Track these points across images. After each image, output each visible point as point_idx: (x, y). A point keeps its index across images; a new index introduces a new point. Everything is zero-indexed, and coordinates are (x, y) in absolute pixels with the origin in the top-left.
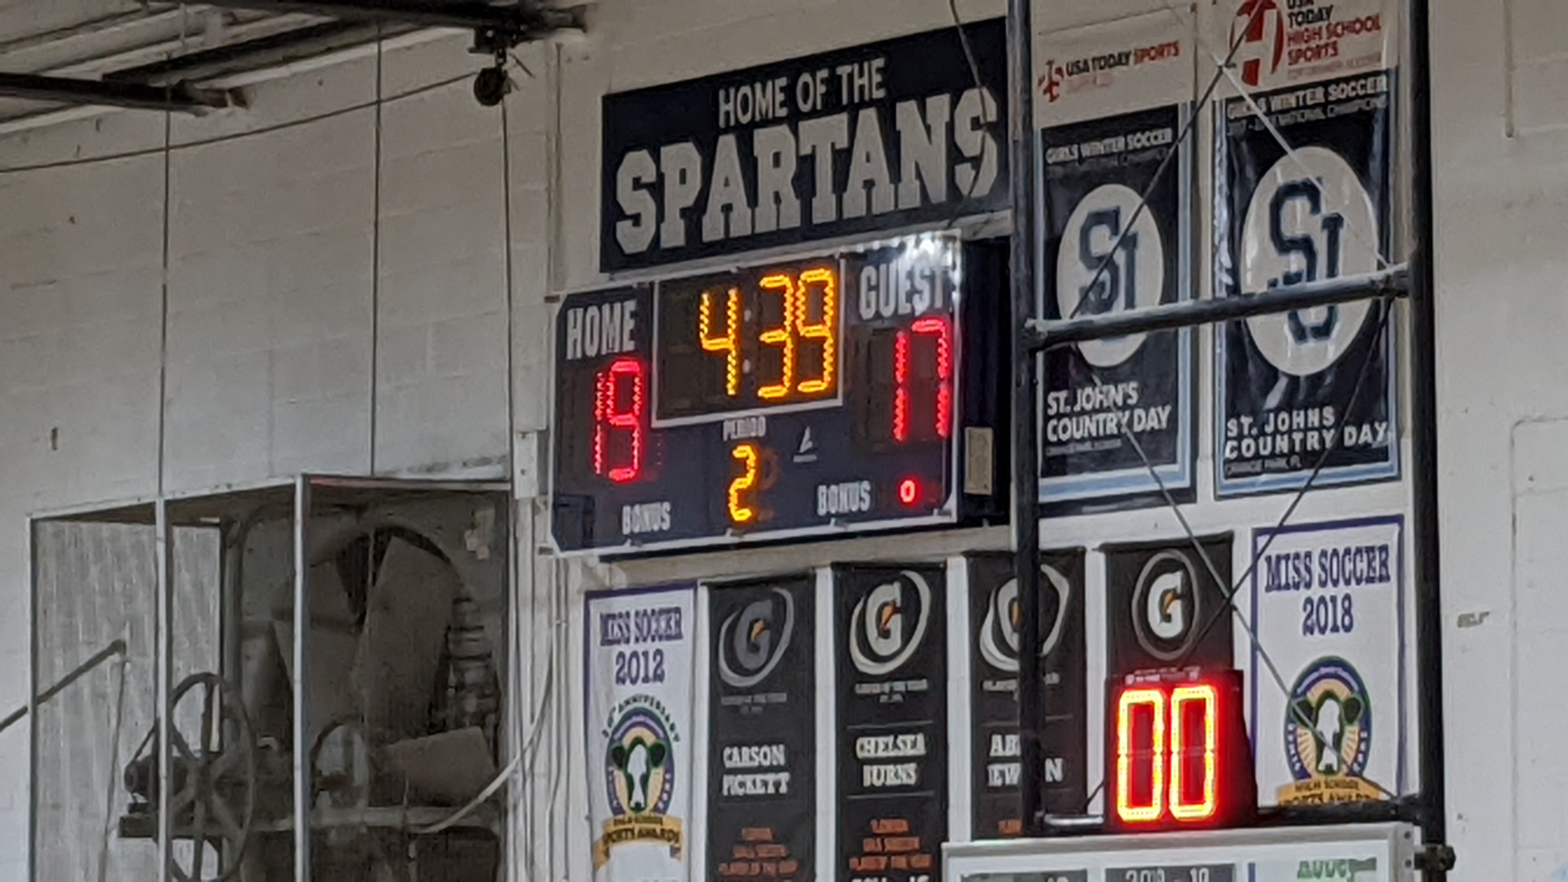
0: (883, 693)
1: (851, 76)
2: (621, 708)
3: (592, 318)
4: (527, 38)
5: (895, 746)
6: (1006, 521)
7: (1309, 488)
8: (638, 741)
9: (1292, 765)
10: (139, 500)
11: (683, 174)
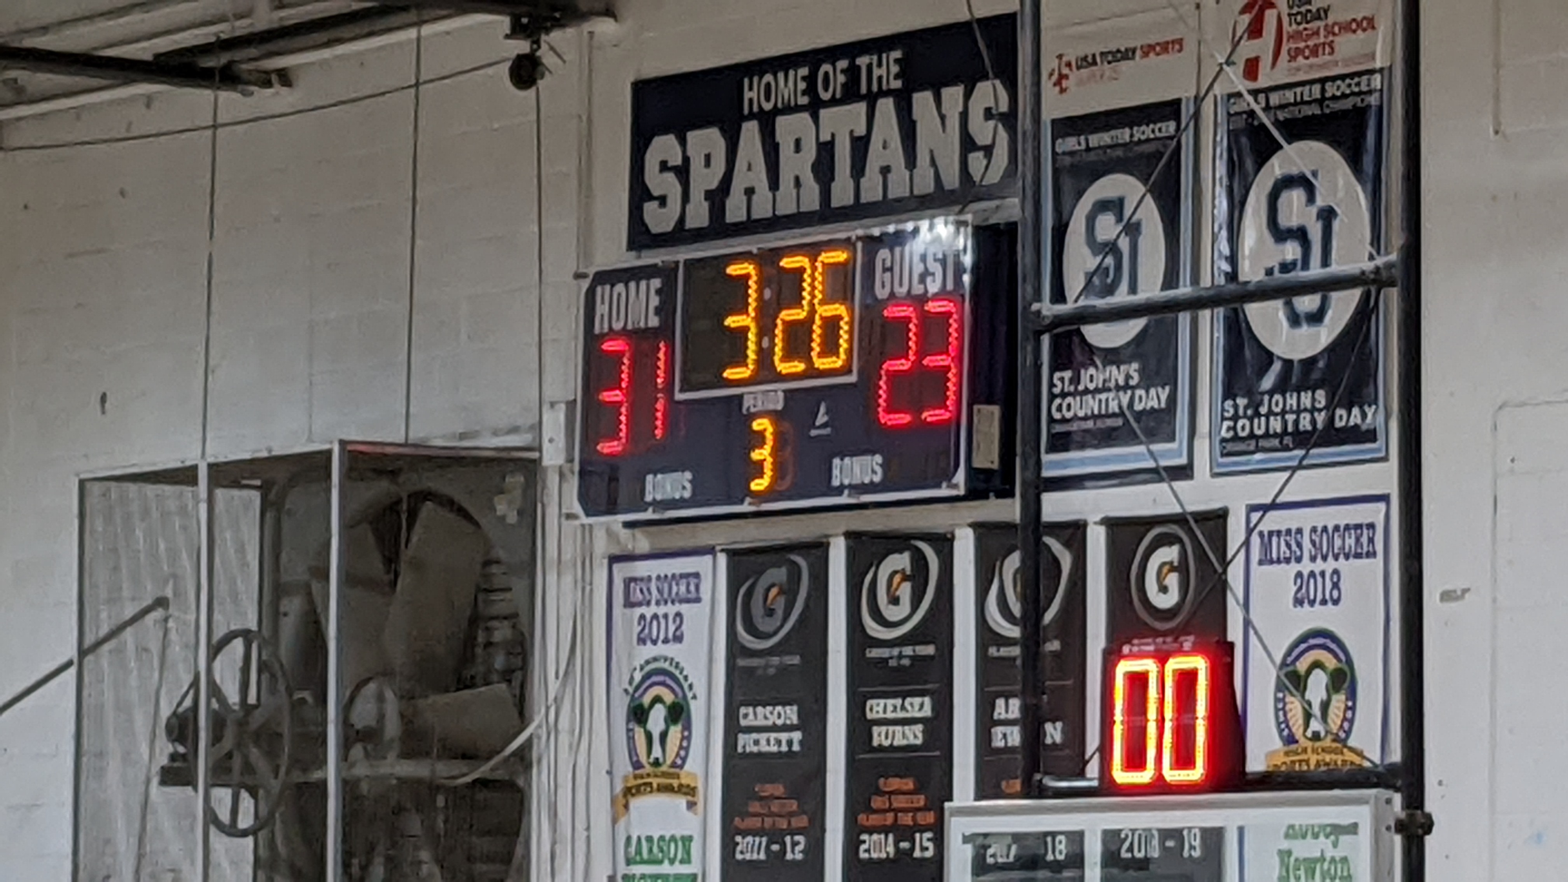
0: (891, 658)
1: (870, 67)
2: (642, 668)
3: (619, 295)
4: (559, 24)
5: (903, 708)
6: (1012, 495)
7: (1300, 467)
8: (658, 699)
9: (1281, 731)
10: (183, 462)
11: (708, 158)
